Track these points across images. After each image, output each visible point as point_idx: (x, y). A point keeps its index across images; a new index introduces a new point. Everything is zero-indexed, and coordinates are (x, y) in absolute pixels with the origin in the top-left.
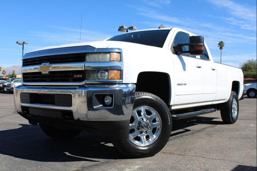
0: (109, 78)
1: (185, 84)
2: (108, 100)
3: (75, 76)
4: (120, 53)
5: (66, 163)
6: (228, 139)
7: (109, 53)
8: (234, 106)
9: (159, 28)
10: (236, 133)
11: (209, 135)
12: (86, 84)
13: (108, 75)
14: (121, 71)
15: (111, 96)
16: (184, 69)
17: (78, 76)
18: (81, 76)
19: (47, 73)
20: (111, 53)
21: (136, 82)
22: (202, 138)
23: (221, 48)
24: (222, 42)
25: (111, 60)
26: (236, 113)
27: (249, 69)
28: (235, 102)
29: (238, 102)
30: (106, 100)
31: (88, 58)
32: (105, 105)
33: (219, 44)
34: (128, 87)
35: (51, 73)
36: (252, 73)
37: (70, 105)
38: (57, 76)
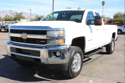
0: (59, 43)
1: (91, 40)
2: (58, 54)
3: (41, 41)
4: (64, 30)
5: (36, 82)
6: (111, 65)
7: (59, 30)
8: (113, 45)
9: (78, 9)
10: (114, 61)
11: (101, 62)
12: (47, 46)
13: (58, 41)
14: (64, 39)
15: (60, 52)
16: (92, 32)
17: (43, 41)
18: (44, 42)
19: (26, 38)
20: (60, 31)
21: (71, 44)
22: (98, 64)
23: (103, 5)
24: (104, 2)
25: (60, 34)
26: (113, 49)
27: (118, 17)
28: (113, 43)
29: (114, 43)
30: (57, 54)
31: (48, 33)
32: (57, 56)
33: (102, 3)
34: (67, 47)
35: (28, 38)
36: (119, 19)
37: (39, 56)
38: (31, 41)
